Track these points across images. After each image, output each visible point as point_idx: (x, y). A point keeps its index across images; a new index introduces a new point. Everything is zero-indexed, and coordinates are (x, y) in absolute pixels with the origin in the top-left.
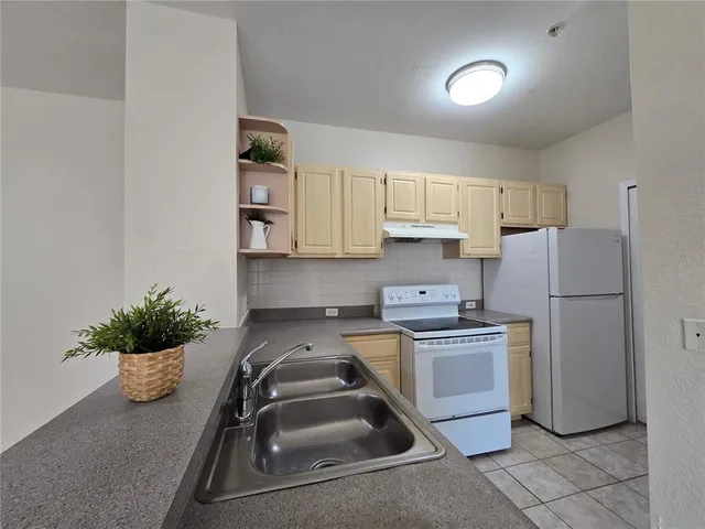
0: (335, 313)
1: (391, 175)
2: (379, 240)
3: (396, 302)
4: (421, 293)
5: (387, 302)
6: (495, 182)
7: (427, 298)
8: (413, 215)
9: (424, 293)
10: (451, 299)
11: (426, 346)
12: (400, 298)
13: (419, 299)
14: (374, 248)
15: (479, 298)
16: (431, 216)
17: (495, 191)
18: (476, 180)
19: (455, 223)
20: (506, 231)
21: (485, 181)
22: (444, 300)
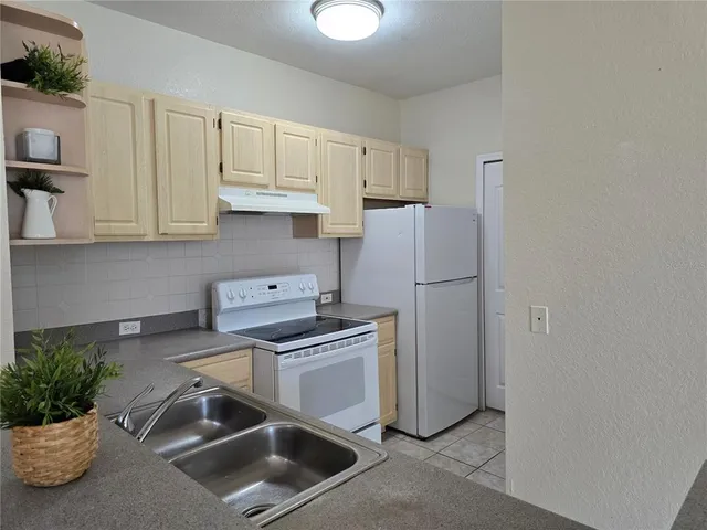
0: (136, 328)
1: (228, 115)
2: (213, 213)
3: (238, 303)
4: (271, 287)
5: (225, 304)
6: (357, 139)
7: (279, 295)
8: (259, 178)
9: (275, 287)
10: (308, 294)
11: (290, 360)
12: (243, 298)
13: (269, 296)
14: (205, 226)
15: (336, 288)
16: (284, 180)
17: (358, 151)
18: (337, 135)
19: (313, 191)
20: (370, 203)
21: (347, 137)
22: (301, 295)
